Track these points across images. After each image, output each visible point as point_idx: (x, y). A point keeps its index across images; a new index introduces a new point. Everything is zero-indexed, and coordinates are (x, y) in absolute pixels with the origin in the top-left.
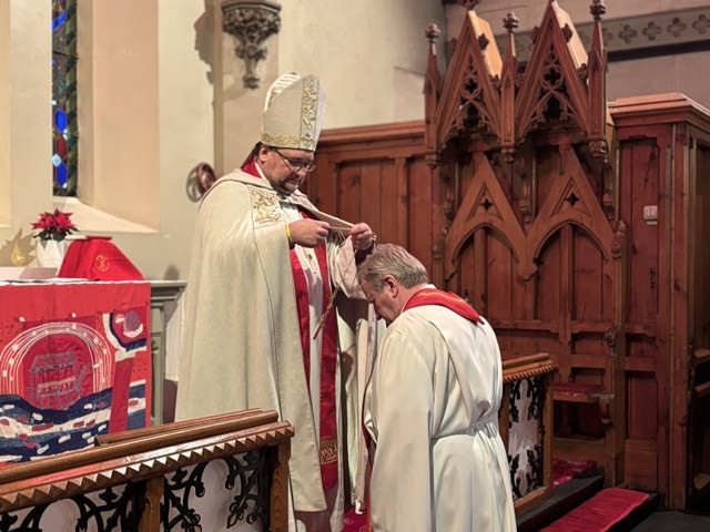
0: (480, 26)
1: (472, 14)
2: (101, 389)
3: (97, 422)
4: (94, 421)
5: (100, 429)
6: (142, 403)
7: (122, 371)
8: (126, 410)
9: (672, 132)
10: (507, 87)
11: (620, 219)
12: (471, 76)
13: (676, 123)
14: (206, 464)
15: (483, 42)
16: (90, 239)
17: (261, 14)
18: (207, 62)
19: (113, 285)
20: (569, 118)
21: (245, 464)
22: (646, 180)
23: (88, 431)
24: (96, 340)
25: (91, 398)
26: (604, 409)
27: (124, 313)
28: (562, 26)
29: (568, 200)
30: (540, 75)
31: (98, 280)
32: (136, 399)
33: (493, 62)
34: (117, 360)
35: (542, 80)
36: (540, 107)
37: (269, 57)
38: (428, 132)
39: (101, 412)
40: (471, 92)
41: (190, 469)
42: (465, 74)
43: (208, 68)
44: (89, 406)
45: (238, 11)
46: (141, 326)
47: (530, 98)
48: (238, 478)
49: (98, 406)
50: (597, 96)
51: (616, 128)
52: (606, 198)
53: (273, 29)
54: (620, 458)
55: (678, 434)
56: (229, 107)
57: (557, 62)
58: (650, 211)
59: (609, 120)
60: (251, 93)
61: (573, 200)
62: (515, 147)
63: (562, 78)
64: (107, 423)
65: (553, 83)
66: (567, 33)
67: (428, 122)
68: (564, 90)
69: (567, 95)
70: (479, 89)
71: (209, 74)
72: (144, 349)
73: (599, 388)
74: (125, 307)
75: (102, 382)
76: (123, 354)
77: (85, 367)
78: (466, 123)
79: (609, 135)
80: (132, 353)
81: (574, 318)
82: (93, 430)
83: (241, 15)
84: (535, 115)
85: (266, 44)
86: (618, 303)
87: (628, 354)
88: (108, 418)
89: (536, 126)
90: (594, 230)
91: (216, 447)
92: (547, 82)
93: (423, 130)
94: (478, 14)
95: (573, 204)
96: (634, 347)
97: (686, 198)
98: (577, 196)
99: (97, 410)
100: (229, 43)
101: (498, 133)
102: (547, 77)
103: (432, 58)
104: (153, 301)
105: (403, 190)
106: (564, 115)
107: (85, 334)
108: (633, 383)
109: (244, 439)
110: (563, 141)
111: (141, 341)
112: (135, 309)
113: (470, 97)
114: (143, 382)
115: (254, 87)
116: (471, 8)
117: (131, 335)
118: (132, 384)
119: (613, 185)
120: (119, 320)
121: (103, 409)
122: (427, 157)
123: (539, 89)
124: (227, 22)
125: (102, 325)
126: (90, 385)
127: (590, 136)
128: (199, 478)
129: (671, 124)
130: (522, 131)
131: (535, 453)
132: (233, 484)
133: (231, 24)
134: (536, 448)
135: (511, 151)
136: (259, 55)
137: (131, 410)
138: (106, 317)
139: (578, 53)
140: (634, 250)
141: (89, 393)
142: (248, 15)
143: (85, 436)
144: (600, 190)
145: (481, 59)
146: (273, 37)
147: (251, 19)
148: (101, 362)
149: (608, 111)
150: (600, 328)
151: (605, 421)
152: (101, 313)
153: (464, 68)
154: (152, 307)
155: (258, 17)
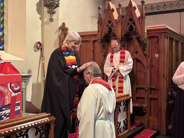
0: (112, 6)
1: (110, 3)
2: (7, 104)
3: (6, 113)
4: (5, 113)
5: (7, 115)
6: (19, 108)
7: (14, 99)
8: (15, 109)
9: (162, 35)
10: (119, 22)
11: (149, 57)
12: (110, 19)
13: (163, 32)
14: (29, 129)
15: (113, 10)
16: (5, 63)
17: (54, 2)
18: (40, 14)
19: (11, 75)
20: (135, 31)
21: (41, 129)
22: (156, 47)
23: (4, 116)
24: (6, 91)
25: (5, 106)
26: (144, 108)
27: (14, 83)
28: (134, 6)
29: (135, 52)
30: (128, 19)
31: (7, 74)
32: (17, 106)
33: (116, 15)
34: (12, 96)
35: (128, 21)
36: (128, 28)
37: (56, 13)
38: (98, 34)
39: (8, 110)
40: (110, 23)
41: (24, 131)
42: (108, 19)
43: (40, 16)
44: (4, 109)
45: (48, 1)
46: (19, 87)
47: (125, 25)
48: (39, 133)
49: (6, 109)
50: (143, 25)
51: (148, 34)
52: (145, 52)
53: (58, 6)
54: (149, 121)
55: (164, 115)
56: (45, 26)
57: (132, 16)
58: (157, 56)
59: (146, 31)
60: (51, 23)
61: (137, 52)
62: (121, 38)
63: (133, 20)
64: (9, 113)
65: (131, 22)
66: (135, 8)
67: (98, 31)
68: (134, 23)
69: (135, 25)
70: (112, 23)
71: (40, 18)
72: (20, 93)
73: (143, 103)
74: (14, 82)
75: (8, 102)
76: (14, 94)
77: (3, 98)
78: (108, 32)
79: (146, 35)
80: (16, 94)
81: (137, 84)
82: (5, 115)
83: (49, 2)
84: (126, 30)
85: (56, 10)
86: (148, 80)
87: (151, 93)
88: (9, 112)
89: (127, 33)
90: (142, 61)
91: (32, 125)
92: (129, 21)
93: (97, 33)
94: (112, 3)
95: (136, 53)
96: (153, 92)
97: (166, 52)
98: (138, 51)
99: (6, 110)
100: (46, 9)
101: (117, 34)
102: (130, 20)
103: (100, 14)
104: (22, 80)
105: (92, 49)
106: (134, 30)
107: (3, 89)
108: (152, 101)
109: (40, 122)
110: (134, 37)
111: (19, 91)
112: (17, 82)
113: (109, 25)
114: (19, 102)
115: (52, 21)
116: (110, 1)
117: (16, 89)
118: (16, 103)
119: (147, 49)
120: (13, 85)
121: (8, 109)
122: (98, 41)
123: (127, 23)
124: (45, 4)
125: (8, 86)
126: (4, 103)
127: (141, 36)
128: (27, 133)
129: (162, 33)
130: (123, 34)
131: (125, 121)
132: (37, 134)
133: (46, 4)
134: (126, 119)
135: (120, 39)
136: (54, 13)
137: (16, 110)
138: (9, 84)
139: (138, 13)
140: (152, 66)
141: (4, 105)
142: (51, 2)
143: (3, 117)
144: (144, 50)
145: (112, 15)
146: (58, 8)
147: (51, 3)
148: (7, 96)
149: (146, 29)
150: (144, 86)
151: (145, 112)
152: (7, 83)
153: (108, 17)
154: (22, 81)
155: (53, 2)
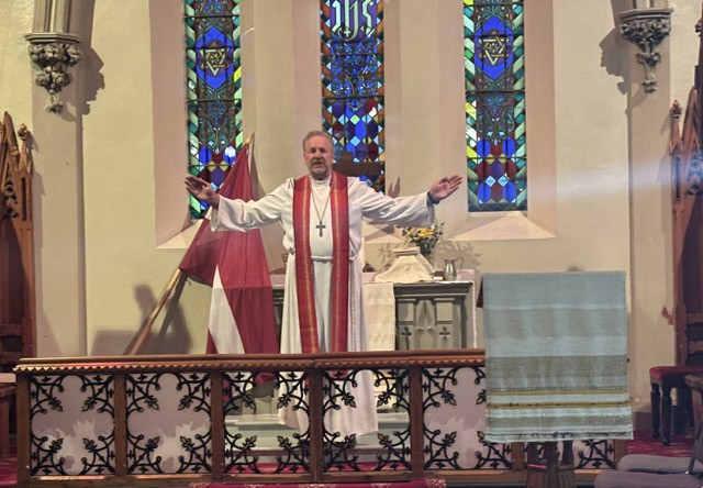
60: (650, 96)
71: (620, 85)
115: (652, 91)
146: (666, 39)
